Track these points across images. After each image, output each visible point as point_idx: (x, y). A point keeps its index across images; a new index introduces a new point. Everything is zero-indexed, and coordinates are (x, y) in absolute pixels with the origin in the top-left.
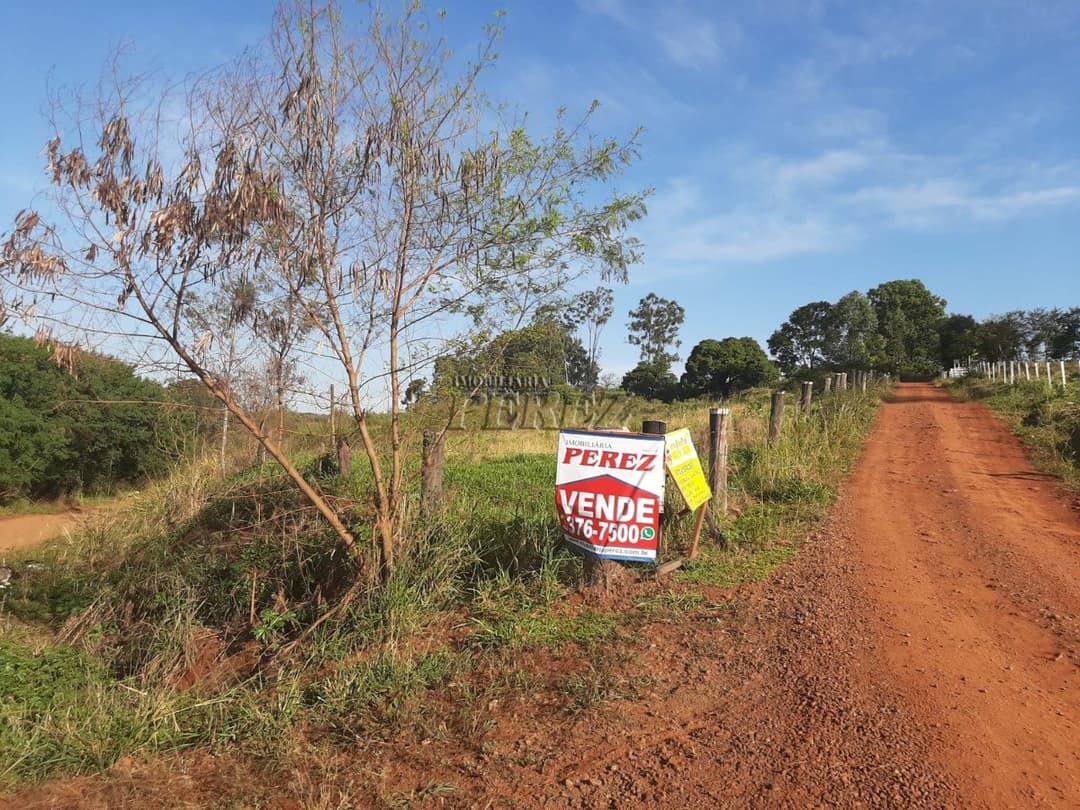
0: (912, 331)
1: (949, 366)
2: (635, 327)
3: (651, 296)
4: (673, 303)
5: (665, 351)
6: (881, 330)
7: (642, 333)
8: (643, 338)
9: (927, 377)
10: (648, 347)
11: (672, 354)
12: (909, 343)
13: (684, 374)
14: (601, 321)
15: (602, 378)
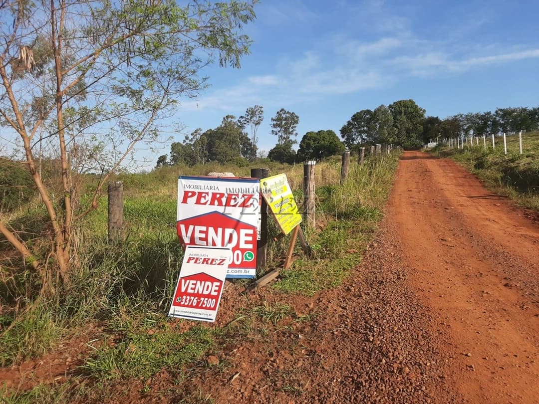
0: (410, 126)
1: (427, 142)
6: (395, 126)
9: (417, 148)
12: (408, 131)
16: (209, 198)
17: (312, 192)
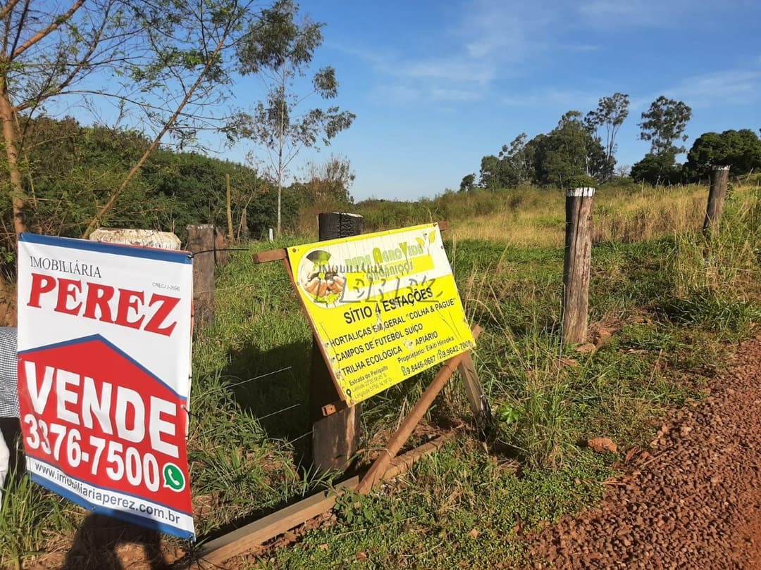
2: (646, 126)
3: (662, 98)
4: (680, 103)
5: (673, 145)
7: (653, 130)
8: (654, 134)
10: (657, 142)
11: (679, 147)
13: (686, 163)
14: (618, 121)
15: (619, 170)
16: (83, 296)
17: (581, 259)
